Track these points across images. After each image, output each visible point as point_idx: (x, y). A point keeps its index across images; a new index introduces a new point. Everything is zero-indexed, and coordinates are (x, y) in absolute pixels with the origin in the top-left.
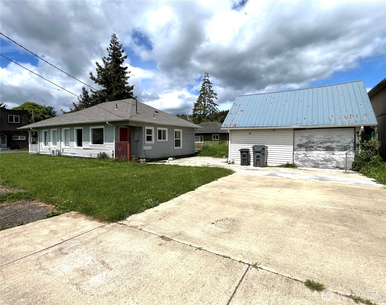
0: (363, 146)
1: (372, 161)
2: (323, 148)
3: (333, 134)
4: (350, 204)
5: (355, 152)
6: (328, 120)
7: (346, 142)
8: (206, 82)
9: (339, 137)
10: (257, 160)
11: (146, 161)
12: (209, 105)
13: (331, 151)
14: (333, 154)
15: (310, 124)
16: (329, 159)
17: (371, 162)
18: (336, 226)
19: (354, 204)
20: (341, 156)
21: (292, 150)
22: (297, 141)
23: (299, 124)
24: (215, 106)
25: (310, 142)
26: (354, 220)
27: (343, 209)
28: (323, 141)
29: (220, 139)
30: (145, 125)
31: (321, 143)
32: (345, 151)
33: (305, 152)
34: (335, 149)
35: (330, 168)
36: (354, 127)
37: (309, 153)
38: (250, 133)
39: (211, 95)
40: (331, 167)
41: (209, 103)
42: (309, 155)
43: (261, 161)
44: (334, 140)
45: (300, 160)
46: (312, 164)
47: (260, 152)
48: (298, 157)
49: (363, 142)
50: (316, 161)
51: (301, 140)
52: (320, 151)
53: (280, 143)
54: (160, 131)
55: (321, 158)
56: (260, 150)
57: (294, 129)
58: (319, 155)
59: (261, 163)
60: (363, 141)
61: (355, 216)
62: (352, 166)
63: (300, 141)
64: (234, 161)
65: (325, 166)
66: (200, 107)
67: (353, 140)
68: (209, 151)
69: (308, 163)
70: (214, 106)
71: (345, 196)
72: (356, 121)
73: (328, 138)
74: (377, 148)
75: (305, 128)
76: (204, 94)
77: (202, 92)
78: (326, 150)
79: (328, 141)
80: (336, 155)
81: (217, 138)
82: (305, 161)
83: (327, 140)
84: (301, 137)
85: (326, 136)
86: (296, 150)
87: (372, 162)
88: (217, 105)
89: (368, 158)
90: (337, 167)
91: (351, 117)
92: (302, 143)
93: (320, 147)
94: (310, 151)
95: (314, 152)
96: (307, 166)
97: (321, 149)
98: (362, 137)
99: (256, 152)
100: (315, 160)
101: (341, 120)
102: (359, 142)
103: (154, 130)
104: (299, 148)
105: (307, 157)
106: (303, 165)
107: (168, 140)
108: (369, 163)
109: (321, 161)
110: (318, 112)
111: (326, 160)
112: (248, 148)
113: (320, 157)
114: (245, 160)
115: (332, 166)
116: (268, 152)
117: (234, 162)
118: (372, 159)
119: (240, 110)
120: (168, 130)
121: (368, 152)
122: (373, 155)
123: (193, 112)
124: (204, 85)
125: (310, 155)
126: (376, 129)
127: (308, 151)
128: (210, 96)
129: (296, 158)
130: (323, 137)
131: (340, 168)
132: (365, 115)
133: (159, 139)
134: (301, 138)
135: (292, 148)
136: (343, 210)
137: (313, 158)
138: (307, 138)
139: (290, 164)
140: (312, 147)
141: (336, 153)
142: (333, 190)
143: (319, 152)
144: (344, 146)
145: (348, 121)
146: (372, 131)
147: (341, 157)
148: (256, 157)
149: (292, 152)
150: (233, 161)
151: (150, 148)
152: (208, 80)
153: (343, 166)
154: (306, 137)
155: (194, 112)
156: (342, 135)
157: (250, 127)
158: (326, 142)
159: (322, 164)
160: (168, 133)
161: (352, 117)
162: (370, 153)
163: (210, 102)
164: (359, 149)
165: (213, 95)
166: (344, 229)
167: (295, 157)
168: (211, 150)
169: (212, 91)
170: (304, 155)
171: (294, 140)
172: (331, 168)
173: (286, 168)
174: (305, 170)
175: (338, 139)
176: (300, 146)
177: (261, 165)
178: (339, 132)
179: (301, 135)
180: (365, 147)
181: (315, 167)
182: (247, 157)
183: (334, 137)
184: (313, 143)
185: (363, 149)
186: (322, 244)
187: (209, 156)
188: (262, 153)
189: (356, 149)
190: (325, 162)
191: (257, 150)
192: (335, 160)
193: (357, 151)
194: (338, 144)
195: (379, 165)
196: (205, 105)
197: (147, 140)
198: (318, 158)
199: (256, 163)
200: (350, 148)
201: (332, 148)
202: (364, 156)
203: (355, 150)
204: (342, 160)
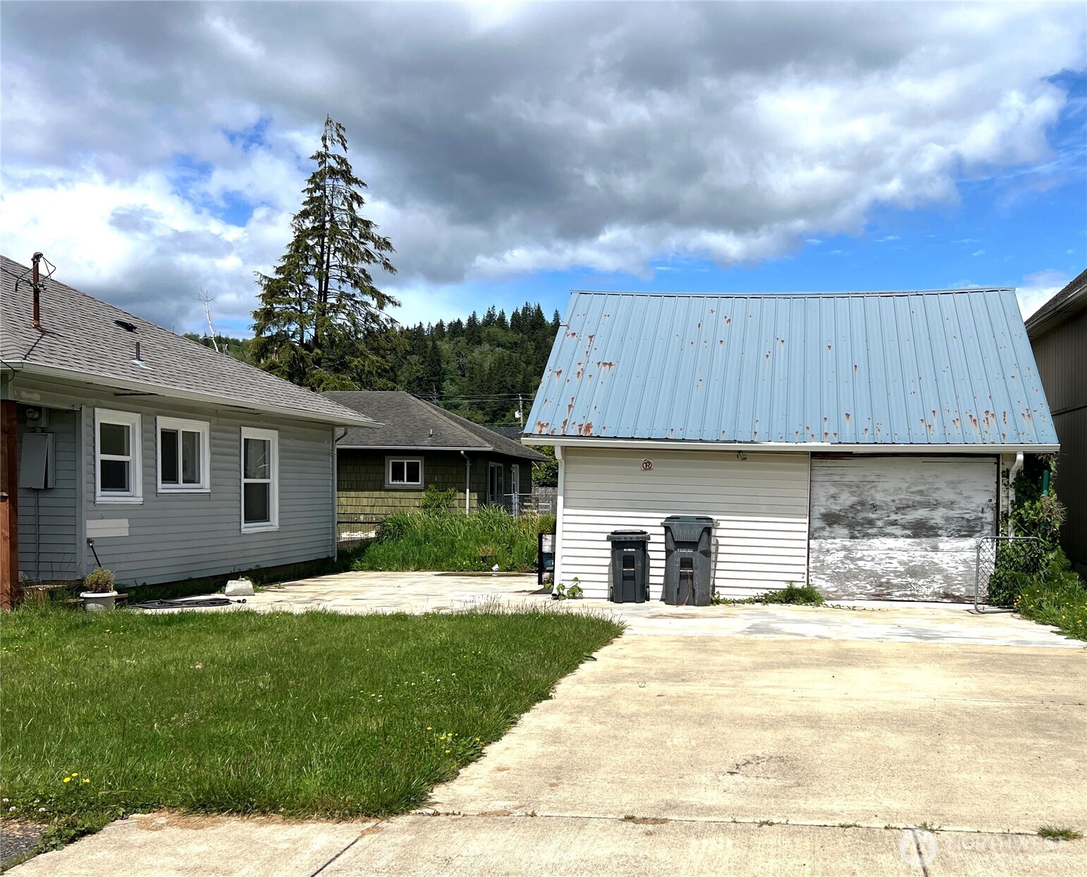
0: (1021, 521)
1: (1042, 569)
2: (904, 527)
3: (937, 477)
4: (1034, 693)
5: (997, 540)
6: (923, 425)
7: (973, 506)
8: (333, 172)
9: (954, 488)
10: (683, 577)
11: (117, 600)
12: (351, 297)
13: (928, 537)
14: (935, 549)
15: (867, 437)
16: (922, 566)
17: (1041, 572)
18: (1033, 741)
19: (1041, 692)
20: (959, 556)
21: (805, 536)
22: (823, 500)
23: (831, 434)
24: (381, 306)
25: (862, 503)
26: (1063, 726)
27: (1025, 704)
28: (904, 502)
29: (426, 483)
30: (94, 401)
31: (899, 510)
32: (970, 536)
33: (848, 543)
34: (940, 532)
35: (925, 598)
36: (997, 456)
37: (859, 547)
38: (647, 466)
39: (362, 248)
40: (927, 596)
41: (348, 288)
42: (859, 555)
43: (696, 582)
44: (940, 500)
45: (829, 571)
46: (869, 587)
47: (693, 545)
48: (823, 561)
49: (1019, 508)
50: (882, 576)
51: (834, 497)
52: (896, 537)
53: (763, 509)
54: (169, 438)
55: (898, 565)
56: (693, 535)
57: (812, 452)
58: (892, 554)
59: (696, 588)
60: (1018, 503)
61: (1059, 716)
62: (989, 588)
63: (832, 500)
64: (580, 585)
65: (909, 593)
66: (299, 302)
67: (991, 500)
68: (418, 543)
69: (855, 585)
70: (374, 303)
71: (1011, 676)
72: (1004, 435)
73: (921, 493)
74: (1057, 525)
75: (851, 453)
76: (318, 231)
77: (308, 224)
78: (915, 536)
79: (919, 502)
80: (942, 551)
81: (413, 477)
82: (847, 575)
83: (918, 498)
84: (835, 483)
85: (915, 484)
86: (816, 535)
87: (1044, 573)
88: (395, 304)
89: (1032, 559)
90: (947, 596)
91: (987, 419)
92: (838, 508)
93: (894, 523)
94: (863, 537)
95: (876, 542)
96: (853, 594)
97: (898, 532)
98: (1017, 491)
99: (681, 544)
100: (880, 572)
101: (959, 427)
102: (1010, 507)
103: (143, 431)
104: (828, 529)
105: (853, 560)
106: (841, 593)
107: (212, 485)
108: (1034, 577)
109: (897, 577)
110: (888, 394)
111: (914, 572)
112: (644, 529)
113: (894, 561)
114: (633, 578)
115: (930, 590)
116: (717, 545)
117: (580, 590)
118: (1043, 564)
119: (595, 357)
120: (211, 430)
121: (1034, 540)
122: (1045, 549)
123: (255, 328)
124: (318, 187)
125: (865, 553)
126: (1053, 465)
127: (857, 538)
128: (357, 248)
129: (818, 564)
130: (904, 486)
131: (954, 597)
132: (1026, 414)
133: (165, 480)
134: (833, 490)
135: (806, 528)
136: (1026, 708)
137: (872, 563)
138: (854, 489)
139: (797, 590)
140: (871, 523)
141: (946, 544)
142: (971, 664)
143: (890, 542)
144: (968, 521)
145: (981, 433)
146: (1046, 471)
147: (957, 559)
148: (678, 565)
149: (805, 544)
150: (574, 584)
151: (117, 528)
152: (343, 161)
153: (963, 589)
154: (850, 486)
155: (259, 329)
156: (960, 482)
157: (649, 439)
158: (914, 507)
159: (900, 587)
160: (211, 445)
161: (990, 419)
162: (1038, 545)
163: (356, 284)
164: (1010, 529)
165: (370, 246)
166: (1051, 743)
167: (814, 562)
168: (427, 537)
169: (367, 224)
170: (842, 554)
171: (814, 496)
172: (929, 599)
173: (785, 606)
174: (854, 608)
175: (948, 495)
176: (831, 519)
177: (697, 595)
178: (950, 472)
179: (837, 478)
180: (1027, 522)
181: (878, 597)
182: (638, 564)
183: (938, 489)
184: (874, 507)
185: (1020, 530)
186: (1026, 774)
187: (420, 567)
188: (701, 548)
189: (1001, 529)
190: (911, 577)
191: (681, 535)
192: (940, 571)
193: (1004, 537)
194: (951, 513)
195: (1061, 582)
196: (323, 294)
197: (105, 486)
198: (888, 565)
199: (678, 589)
200: (982, 527)
201: (932, 528)
202: (1022, 553)
203: (998, 535)
204: (961, 568)
